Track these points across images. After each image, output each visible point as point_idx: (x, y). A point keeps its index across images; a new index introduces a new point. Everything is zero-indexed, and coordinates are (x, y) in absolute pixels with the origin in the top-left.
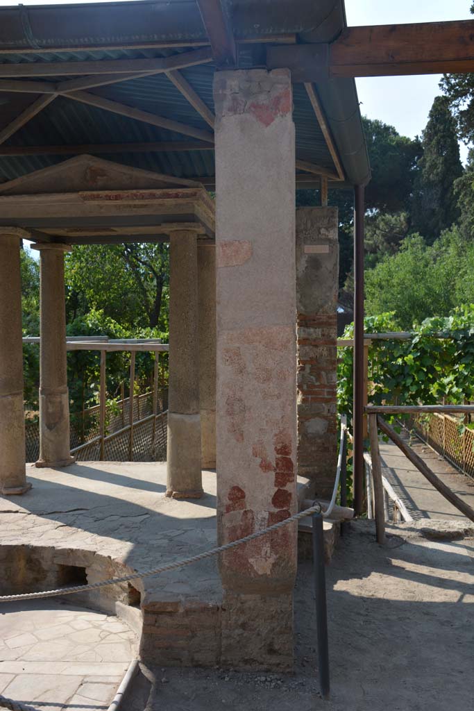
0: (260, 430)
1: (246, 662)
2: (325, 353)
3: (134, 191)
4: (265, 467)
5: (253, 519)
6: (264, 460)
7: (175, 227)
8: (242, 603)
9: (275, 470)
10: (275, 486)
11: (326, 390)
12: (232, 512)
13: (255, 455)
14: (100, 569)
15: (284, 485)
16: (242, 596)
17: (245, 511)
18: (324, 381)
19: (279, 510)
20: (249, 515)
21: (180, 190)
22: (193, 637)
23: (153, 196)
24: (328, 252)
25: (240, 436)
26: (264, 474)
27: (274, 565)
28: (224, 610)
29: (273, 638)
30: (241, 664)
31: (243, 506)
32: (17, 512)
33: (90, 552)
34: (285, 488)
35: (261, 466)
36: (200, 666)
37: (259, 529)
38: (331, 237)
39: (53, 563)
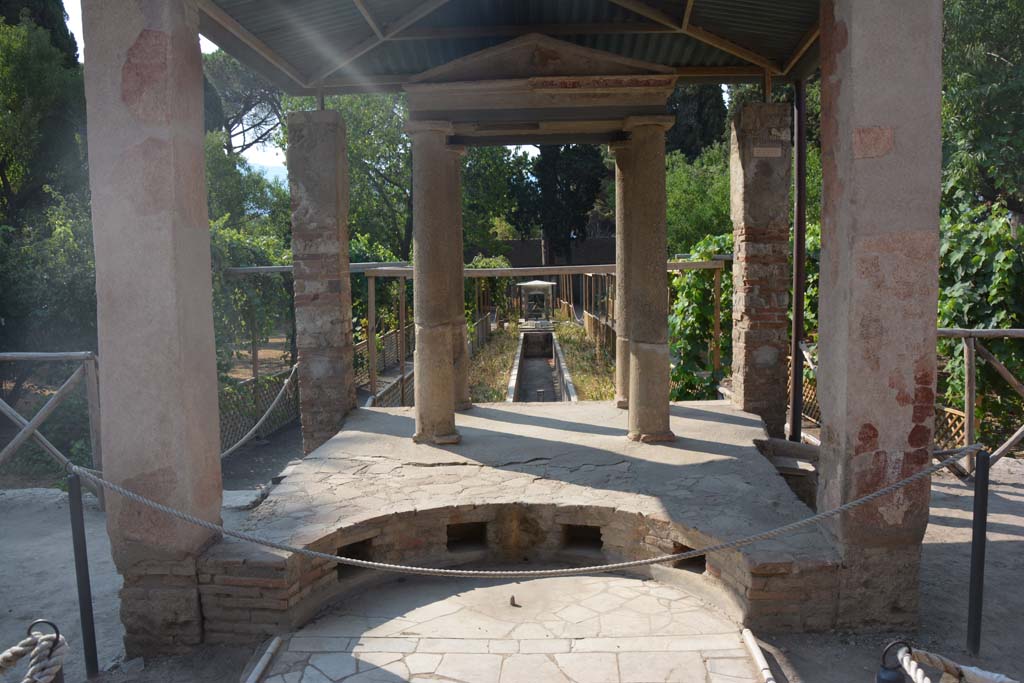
0: (900, 355)
1: (866, 623)
2: (776, 272)
3: (597, 78)
4: (903, 399)
5: (886, 461)
6: (901, 391)
7: (646, 120)
8: (866, 558)
9: (914, 402)
10: (913, 421)
11: (776, 314)
12: (862, 454)
13: (892, 386)
14: (623, 528)
15: (923, 421)
16: (867, 550)
17: (877, 453)
18: (775, 303)
19: (916, 449)
20: (882, 457)
21: (653, 77)
22: (806, 600)
23: (619, 84)
24: (779, 155)
25: (876, 364)
26: (900, 408)
27: (906, 513)
28: (844, 567)
29: (899, 595)
30: (861, 626)
31: (874, 446)
32: (465, 464)
33: (607, 508)
34: (924, 424)
35: (897, 399)
36: (814, 631)
37: (892, 473)
38: (783, 138)
39: (554, 522)
